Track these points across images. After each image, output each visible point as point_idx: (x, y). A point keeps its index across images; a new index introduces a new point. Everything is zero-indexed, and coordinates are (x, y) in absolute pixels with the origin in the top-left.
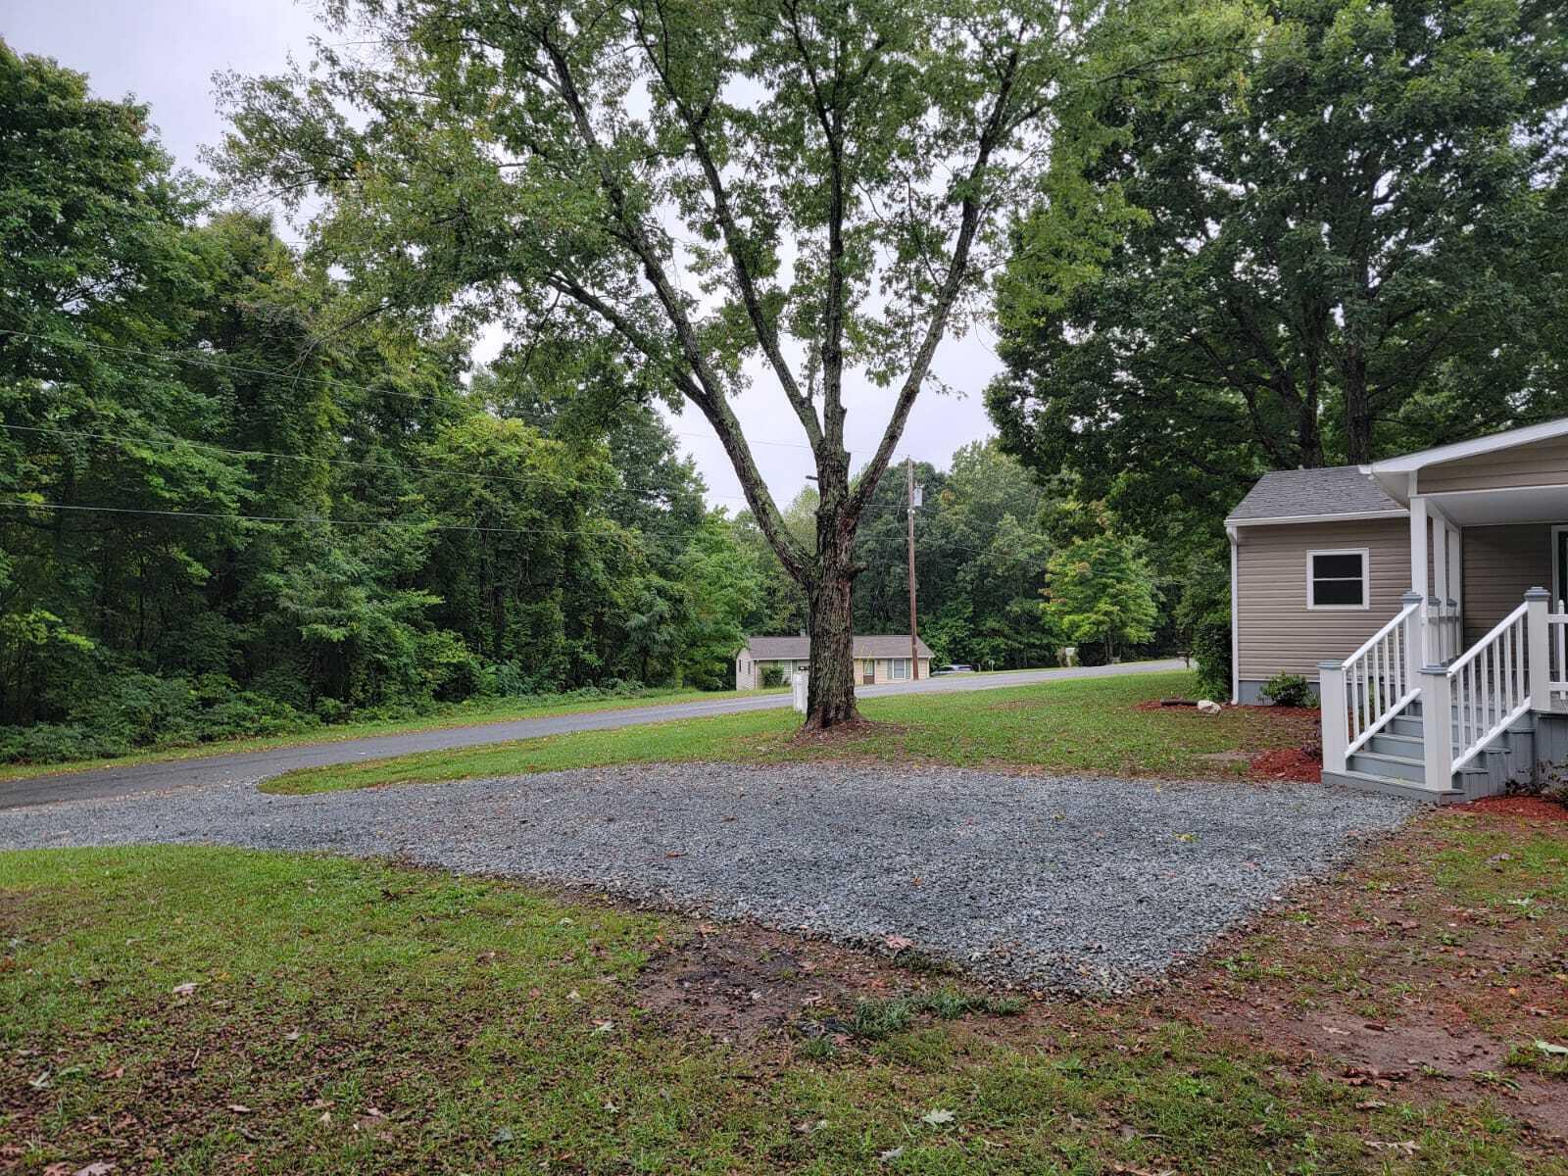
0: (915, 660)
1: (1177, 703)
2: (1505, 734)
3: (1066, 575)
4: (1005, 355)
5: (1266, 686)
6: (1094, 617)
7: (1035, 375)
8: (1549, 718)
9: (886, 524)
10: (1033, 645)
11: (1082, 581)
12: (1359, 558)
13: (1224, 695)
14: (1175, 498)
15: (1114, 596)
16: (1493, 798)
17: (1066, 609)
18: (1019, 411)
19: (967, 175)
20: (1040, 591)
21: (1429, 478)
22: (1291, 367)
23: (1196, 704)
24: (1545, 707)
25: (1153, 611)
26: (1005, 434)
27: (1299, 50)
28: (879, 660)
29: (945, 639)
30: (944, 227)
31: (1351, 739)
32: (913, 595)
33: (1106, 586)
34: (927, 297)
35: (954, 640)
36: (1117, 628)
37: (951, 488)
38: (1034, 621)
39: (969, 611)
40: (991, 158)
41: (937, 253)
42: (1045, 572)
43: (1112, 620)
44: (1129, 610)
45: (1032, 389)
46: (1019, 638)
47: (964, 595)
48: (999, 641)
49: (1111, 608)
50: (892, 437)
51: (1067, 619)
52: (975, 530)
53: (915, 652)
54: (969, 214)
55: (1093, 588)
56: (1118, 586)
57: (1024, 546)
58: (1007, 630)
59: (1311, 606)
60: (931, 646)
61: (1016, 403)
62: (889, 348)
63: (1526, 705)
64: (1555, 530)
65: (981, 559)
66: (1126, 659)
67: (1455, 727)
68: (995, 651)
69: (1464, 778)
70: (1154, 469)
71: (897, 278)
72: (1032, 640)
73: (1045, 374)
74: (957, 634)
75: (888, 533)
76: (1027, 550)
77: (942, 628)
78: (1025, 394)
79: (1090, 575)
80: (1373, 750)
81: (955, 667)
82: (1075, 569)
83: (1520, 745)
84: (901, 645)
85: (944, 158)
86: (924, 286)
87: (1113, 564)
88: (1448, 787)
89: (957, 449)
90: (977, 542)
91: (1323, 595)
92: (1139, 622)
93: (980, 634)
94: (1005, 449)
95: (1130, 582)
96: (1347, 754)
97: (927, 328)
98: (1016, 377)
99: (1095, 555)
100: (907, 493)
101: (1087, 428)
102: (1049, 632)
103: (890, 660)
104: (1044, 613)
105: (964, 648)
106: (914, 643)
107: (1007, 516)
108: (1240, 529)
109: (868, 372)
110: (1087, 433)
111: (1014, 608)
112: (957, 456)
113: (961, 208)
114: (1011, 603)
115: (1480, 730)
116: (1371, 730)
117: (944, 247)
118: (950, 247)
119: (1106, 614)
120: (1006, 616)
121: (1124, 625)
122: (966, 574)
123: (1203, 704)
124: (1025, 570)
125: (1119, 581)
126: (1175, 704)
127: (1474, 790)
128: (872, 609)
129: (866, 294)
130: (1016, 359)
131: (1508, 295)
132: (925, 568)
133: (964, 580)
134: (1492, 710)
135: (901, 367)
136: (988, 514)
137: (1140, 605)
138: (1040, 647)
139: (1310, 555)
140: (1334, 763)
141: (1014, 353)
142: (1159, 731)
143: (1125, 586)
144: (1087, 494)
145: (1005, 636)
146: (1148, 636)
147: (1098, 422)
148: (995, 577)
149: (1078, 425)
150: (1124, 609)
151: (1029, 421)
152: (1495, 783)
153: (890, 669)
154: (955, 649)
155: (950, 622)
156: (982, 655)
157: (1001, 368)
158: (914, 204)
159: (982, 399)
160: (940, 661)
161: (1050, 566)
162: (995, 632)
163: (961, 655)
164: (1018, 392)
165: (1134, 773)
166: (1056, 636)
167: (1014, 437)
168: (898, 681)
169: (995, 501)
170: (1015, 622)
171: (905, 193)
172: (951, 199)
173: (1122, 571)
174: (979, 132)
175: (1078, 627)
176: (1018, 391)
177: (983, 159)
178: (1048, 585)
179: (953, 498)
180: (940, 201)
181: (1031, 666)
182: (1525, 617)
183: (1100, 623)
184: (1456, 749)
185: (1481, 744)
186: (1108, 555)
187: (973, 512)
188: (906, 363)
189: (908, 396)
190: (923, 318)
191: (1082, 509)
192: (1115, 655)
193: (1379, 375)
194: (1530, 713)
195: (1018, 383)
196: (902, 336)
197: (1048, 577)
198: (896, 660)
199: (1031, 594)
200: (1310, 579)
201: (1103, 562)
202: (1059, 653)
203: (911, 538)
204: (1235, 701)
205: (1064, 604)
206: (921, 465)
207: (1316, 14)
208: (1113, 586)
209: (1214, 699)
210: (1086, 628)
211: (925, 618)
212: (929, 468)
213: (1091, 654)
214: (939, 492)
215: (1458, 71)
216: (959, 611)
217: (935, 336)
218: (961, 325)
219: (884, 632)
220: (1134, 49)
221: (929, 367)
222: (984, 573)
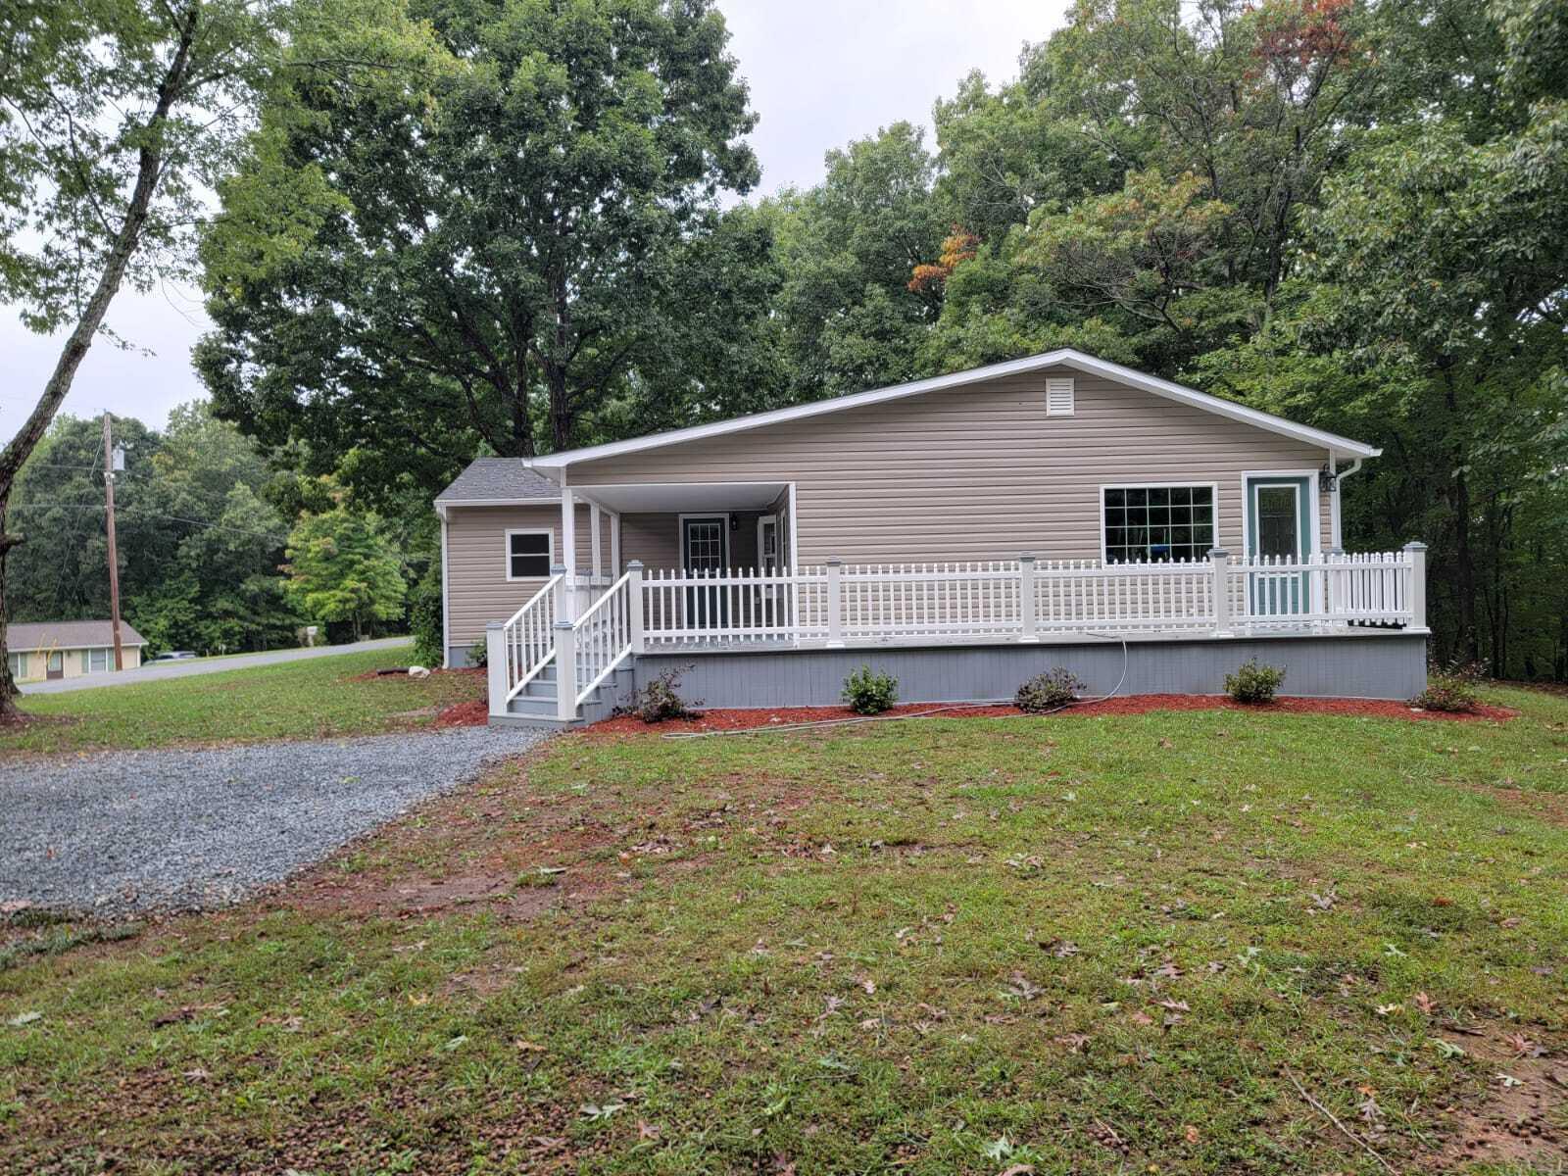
0: (117, 650)
1: (392, 671)
2: (614, 671)
3: (309, 551)
4: (216, 314)
5: (470, 651)
6: (339, 594)
7: (254, 340)
8: (644, 657)
9: (78, 488)
10: (274, 627)
11: (328, 557)
12: (546, 537)
13: (435, 663)
14: (406, 476)
15: (363, 573)
16: (604, 722)
17: (310, 587)
18: (235, 377)
19: (145, 123)
20: (280, 567)
21: (576, 473)
22: (506, 363)
23: (406, 671)
24: (641, 650)
25: (403, 587)
26: (219, 398)
27: (492, 81)
28: (69, 652)
29: (163, 624)
30: (116, 170)
31: (512, 686)
32: (114, 574)
33: (352, 563)
34: (99, 242)
35: (175, 624)
36: (364, 605)
37: (168, 451)
38: (275, 601)
39: (195, 590)
40: (173, 111)
41: (108, 195)
42: (286, 547)
43: (360, 598)
44: (378, 587)
45: (250, 353)
46: (258, 619)
47: (187, 574)
48: (233, 623)
49: (358, 585)
50: (55, 392)
51: (310, 598)
52: (200, 499)
53: (117, 639)
54: (148, 162)
55: (338, 565)
56: (366, 563)
57: (261, 518)
58: (242, 611)
59: (509, 578)
60: (145, 633)
61: (232, 366)
62: (50, 291)
63: (628, 649)
64: (682, 517)
65: (210, 532)
66: (376, 636)
67: (579, 669)
68: (227, 634)
69: (585, 709)
70: (386, 446)
71: (59, 216)
72: (272, 621)
73: (265, 339)
74: (180, 617)
75: (80, 499)
76: (267, 523)
77: (160, 610)
78: (241, 358)
79: (335, 550)
80: (529, 693)
81: (176, 654)
82: (317, 546)
83: (624, 680)
84: (99, 632)
85: (117, 97)
86: (95, 229)
87: (360, 540)
88: (574, 717)
89: (175, 407)
90: (204, 514)
91: (520, 567)
92: (388, 598)
93: (210, 616)
94: (219, 415)
95: (378, 558)
96: (508, 699)
97: (99, 276)
98: (229, 339)
99: (340, 530)
100: (103, 453)
101: (315, 401)
102: (293, 612)
103: (85, 651)
104: (286, 591)
105: (189, 633)
106: (116, 627)
107: (239, 485)
108: (450, 509)
109: (24, 315)
110: (314, 407)
111: (251, 586)
112: (174, 415)
113: (137, 155)
114: (248, 581)
115: (597, 670)
116: (527, 677)
117: (119, 192)
118: (127, 192)
119: (353, 591)
120: (241, 595)
121: (372, 601)
122: (190, 549)
123: (413, 670)
124: (262, 545)
125: (367, 557)
126: (392, 672)
127: (592, 716)
128: (61, 591)
129: (23, 223)
130: (230, 320)
131: (662, 328)
132: (134, 539)
133: (188, 556)
134: (605, 655)
135: (66, 317)
136: (216, 483)
137: (389, 582)
138: (283, 628)
139: (509, 533)
140: (497, 708)
141: (225, 313)
142: (366, 698)
143: (373, 562)
144: (317, 467)
145: (241, 618)
146: (398, 612)
147: (327, 395)
148: (228, 552)
149: (305, 397)
150: (372, 585)
151: (248, 387)
152: (606, 711)
153: (85, 661)
154: (177, 634)
155: (170, 604)
156: (212, 640)
157: (211, 327)
158: (77, 139)
159: (189, 358)
160: (158, 648)
161: (291, 541)
162: (227, 614)
163: (186, 640)
164: (234, 356)
165: (328, 735)
166: (301, 616)
167: (229, 404)
168: (100, 673)
169: (224, 469)
170: (253, 602)
171: (66, 125)
172: (124, 142)
173: (369, 547)
174: (159, 80)
175: (324, 606)
176: (234, 354)
177: (162, 110)
178: (289, 561)
179: (171, 462)
180: (111, 141)
181: (270, 648)
182: (628, 582)
183: (345, 601)
184: (580, 687)
185: (597, 681)
186: (354, 530)
187: (197, 479)
188: (72, 311)
189: (76, 351)
190: (94, 264)
191: (310, 483)
192: (364, 633)
193: (578, 379)
194: (631, 655)
195: (232, 345)
196: (68, 281)
197: (288, 553)
198: (94, 650)
199: (271, 571)
200: (509, 555)
201: (349, 538)
202: (300, 633)
203: (110, 506)
204: (445, 666)
205: (308, 581)
206: (127, 421)
207: (507, 53)
208: (360, 563)
209: (427, 666)
210: (332, 606)
211: (136, 600)
212: (136, 426)
213: (338, 632)
214: (152, 454)
215: (618, 137)
216: (181, 591)
217: (109, 288)
218: (145, 278)
219: (78, 617)
220: (324, 44)
221: (103, 320)
222: (212, 548)
